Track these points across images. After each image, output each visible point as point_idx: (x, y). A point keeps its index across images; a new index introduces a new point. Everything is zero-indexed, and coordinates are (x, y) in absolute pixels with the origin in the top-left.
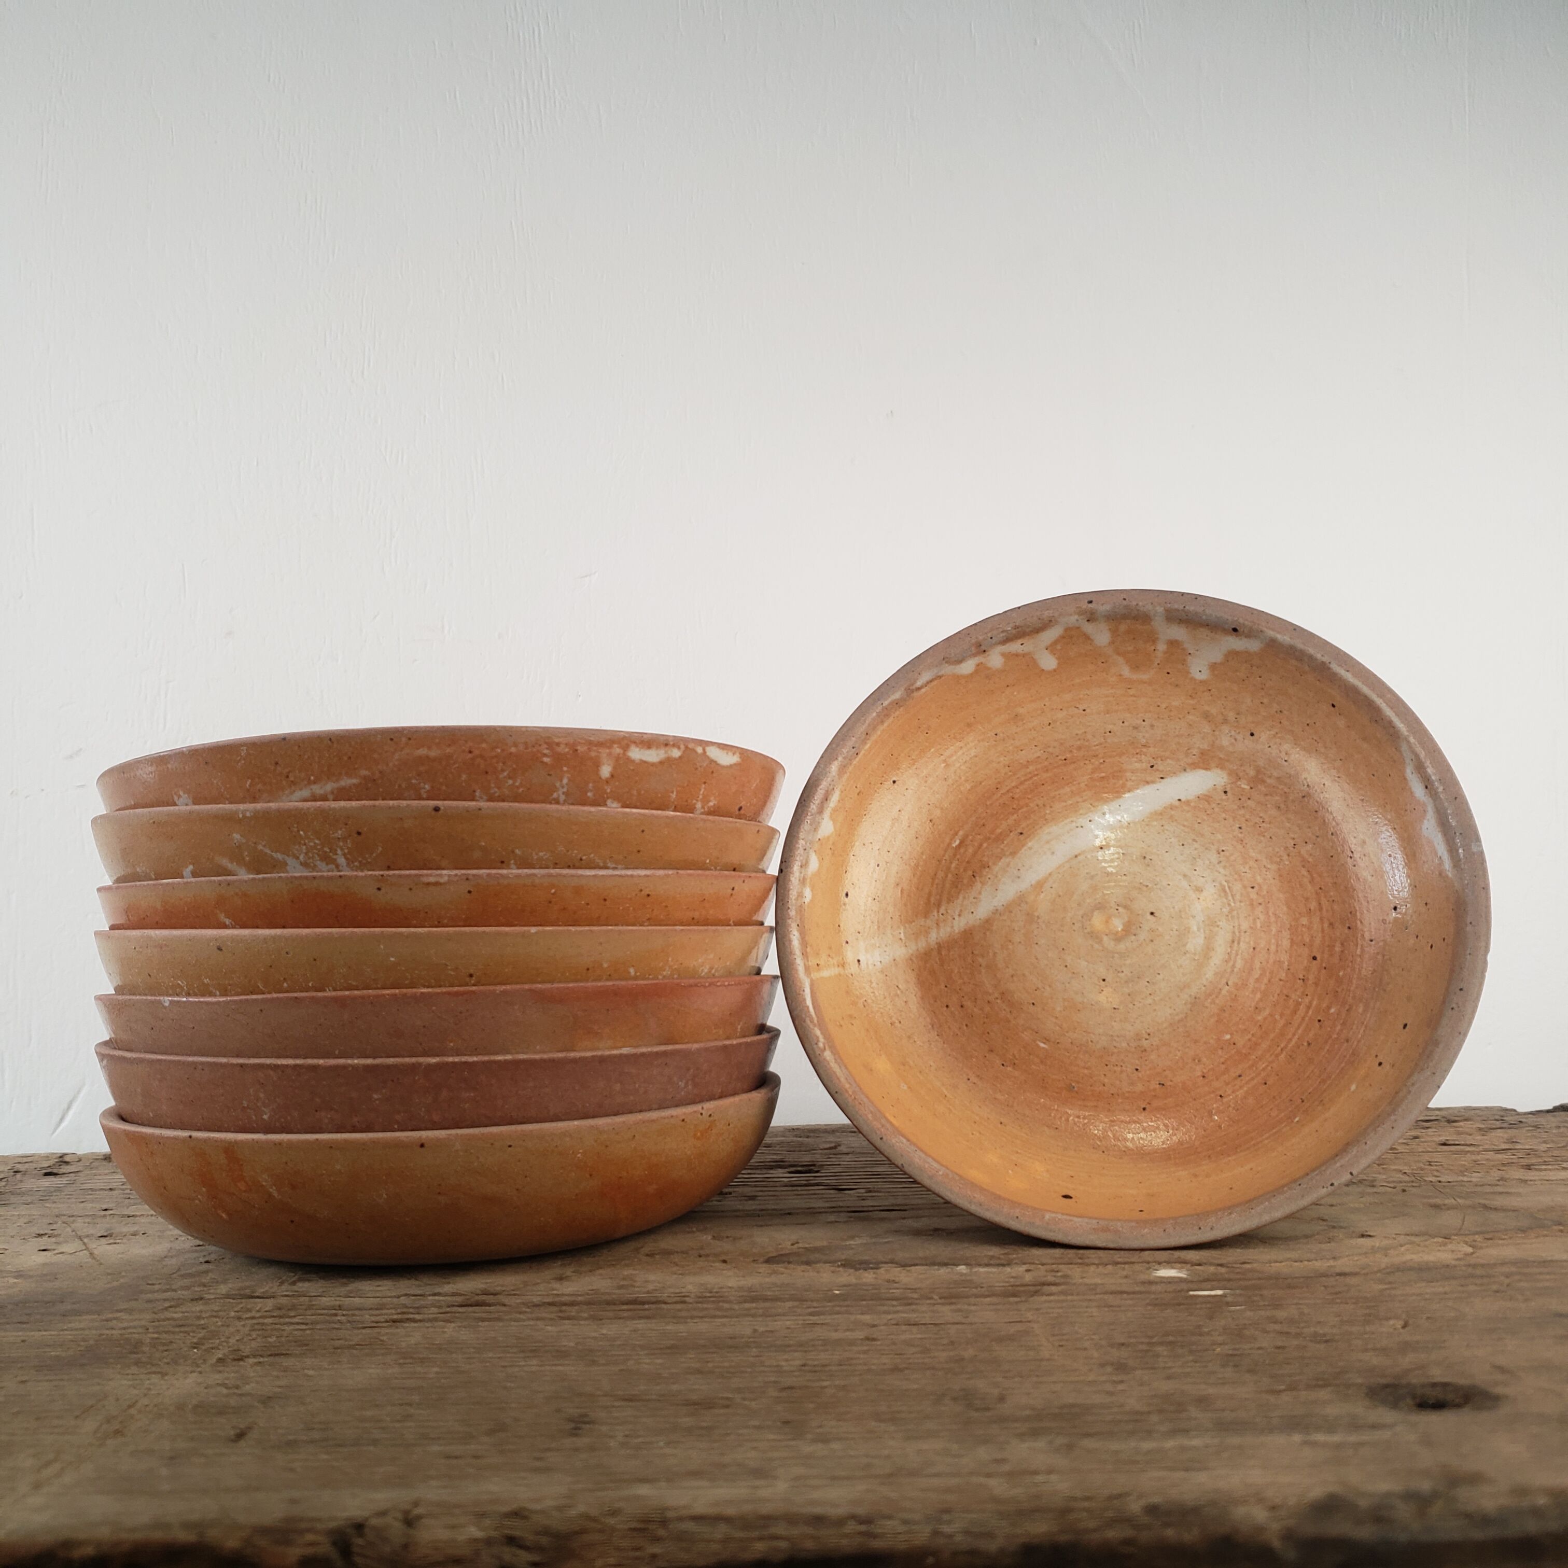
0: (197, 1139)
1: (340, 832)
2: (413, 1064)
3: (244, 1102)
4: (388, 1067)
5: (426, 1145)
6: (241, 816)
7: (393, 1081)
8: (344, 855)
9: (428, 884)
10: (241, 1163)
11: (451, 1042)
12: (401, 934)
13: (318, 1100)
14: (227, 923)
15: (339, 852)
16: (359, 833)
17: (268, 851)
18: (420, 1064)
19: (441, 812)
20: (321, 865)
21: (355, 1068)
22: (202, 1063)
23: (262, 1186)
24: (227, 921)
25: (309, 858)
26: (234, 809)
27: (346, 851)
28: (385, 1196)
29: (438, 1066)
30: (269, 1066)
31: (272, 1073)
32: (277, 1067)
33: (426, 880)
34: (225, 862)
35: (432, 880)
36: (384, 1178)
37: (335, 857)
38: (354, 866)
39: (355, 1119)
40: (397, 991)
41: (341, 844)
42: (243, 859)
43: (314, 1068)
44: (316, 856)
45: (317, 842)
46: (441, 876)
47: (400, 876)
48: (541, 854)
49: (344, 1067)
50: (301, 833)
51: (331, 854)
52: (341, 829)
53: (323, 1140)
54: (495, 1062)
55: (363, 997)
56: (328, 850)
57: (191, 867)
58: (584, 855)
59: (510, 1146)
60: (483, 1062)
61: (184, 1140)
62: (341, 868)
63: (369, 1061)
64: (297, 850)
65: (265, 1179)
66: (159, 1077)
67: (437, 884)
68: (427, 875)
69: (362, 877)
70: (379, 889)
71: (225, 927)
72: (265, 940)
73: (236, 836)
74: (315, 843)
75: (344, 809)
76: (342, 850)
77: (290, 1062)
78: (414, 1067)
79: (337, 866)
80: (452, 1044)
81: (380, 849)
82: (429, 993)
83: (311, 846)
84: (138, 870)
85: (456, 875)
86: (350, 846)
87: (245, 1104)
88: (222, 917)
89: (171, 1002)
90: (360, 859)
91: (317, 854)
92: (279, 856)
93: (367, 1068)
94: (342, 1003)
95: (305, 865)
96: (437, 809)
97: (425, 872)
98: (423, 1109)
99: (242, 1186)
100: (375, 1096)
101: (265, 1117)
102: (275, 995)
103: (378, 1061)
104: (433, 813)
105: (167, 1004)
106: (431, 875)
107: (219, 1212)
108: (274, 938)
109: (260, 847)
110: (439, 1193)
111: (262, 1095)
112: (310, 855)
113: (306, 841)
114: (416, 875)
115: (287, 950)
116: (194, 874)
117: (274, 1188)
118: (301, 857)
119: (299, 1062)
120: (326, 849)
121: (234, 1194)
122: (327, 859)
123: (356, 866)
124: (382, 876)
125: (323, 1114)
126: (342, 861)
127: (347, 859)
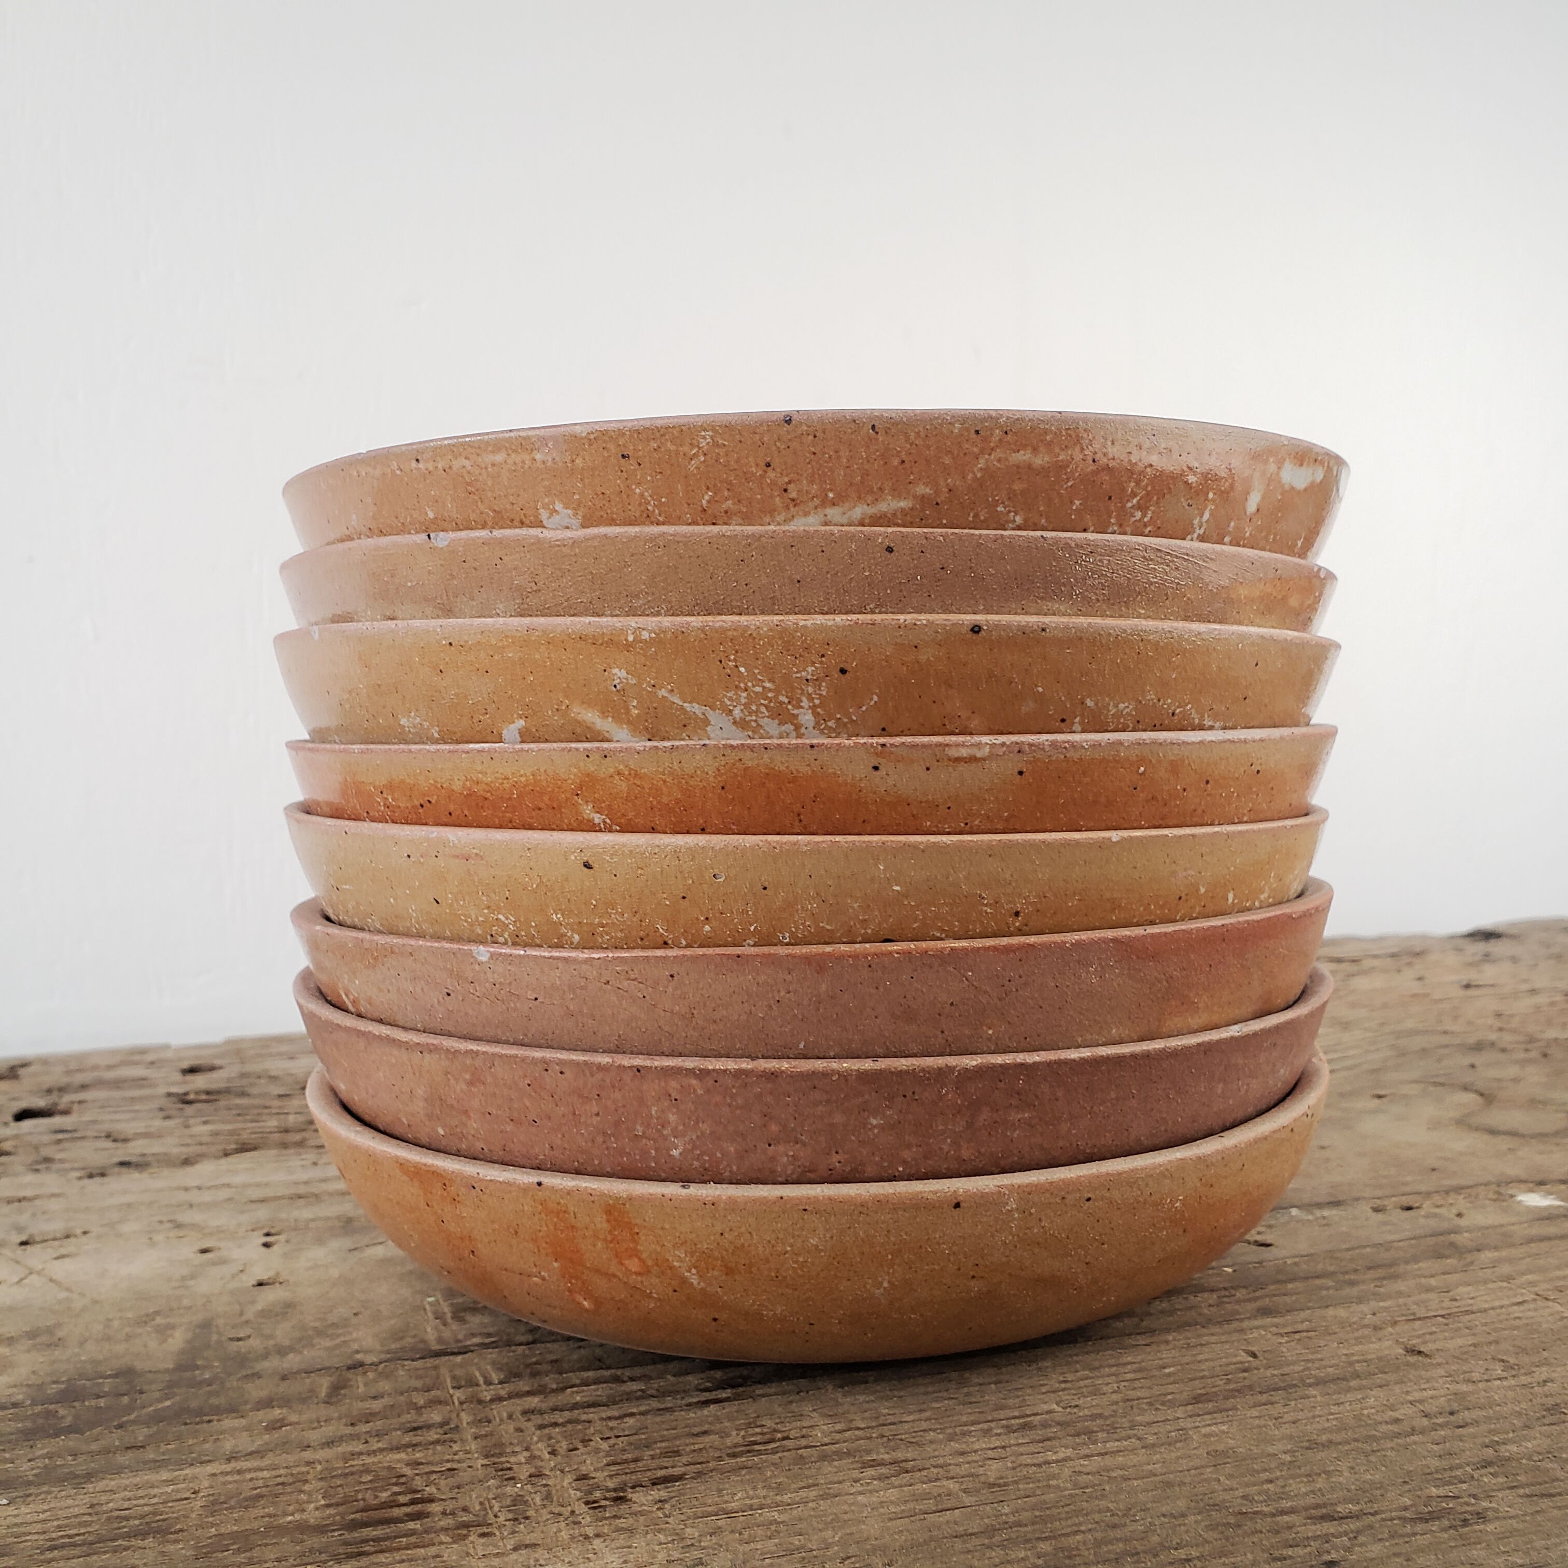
0: (553, 1189)
1: (810, 669)
2: (940, 1069)
3: (638, 1127)
4: (901, 1074)
5: (962, 1204)
6: (631, 638)
7: (905, 1096)
8: (813, 708)
9: (958, 760)
10: (636, 1230)
11: (990, 1028)
12: (914, 847)
13: (774, 1128)
14: (597, 821)
15: (805, 703)
16: (843, 671)
17: (677, 700)
18: (951, 1069)
19: (983, 633)
20: (771, 726)
21: (844, 1076)
22: (561, 1062)
23: (671, 1268)
24: (597, 818)
25: (750, 714)
26: (619, 625)
27: (817, 702)
28: (886, 1284)
29: (980, 1071)
30: (691, 1072)
31: (694, 1082)
32: (705, 1073)
33: (953, 753)
34: (591, 717)
35: (964, 752)
36: (890, 1257)
37: (795, 712)
38: (827, 727)
39: (835, 1158)
40: (912, 945)
41: (810, 690)
42: (628, 711)
43: (773, 1075)
44: (763, 709)
45: (768, 685)
46: (979, 745)
47: (914, 746)
48: (1122, 706)
49: (825, 1075)
50: (742, 669)
51: (790, 707)
52: (813, 663)
53: (791, 1199)
54: (1066, 1062)
55: (855, 956)
56: (786, 701)
57: (521, 723)
58: (1178, 707)
59: (1089, 1199)
60: (1049, 1064)
61: (525, 1189)
62: (803, 730)
63: (867, 1065)
64: (730, 699)
65: (679, 1259)
66: (468, 1077)
67: (972, 759)
68: (957, 745)
69: (849, 747)
70: (876, 768)
71: (593, 828)
72: (677, 853)
73: (619, 673)
74: (764, 687)
75: (823, 628)
76: (811, 699)
77: (731, 1065)
78: (942, 1073)
79: (797, 727)
80: (990, 1032)
81: (875, 698)
82: (964, 949)
83: (756, 693)
84: (403, 721)
85: (1003, 744)
86: (824, 693)
87: (639, 1130)
88: (588, 811)
89: (492, 955)
90: (838, 716)
91: (766, 706)
92: (695, 708)
93: (864, 1077)
94: (819, 965)
95: (741, 724)
96: (976, 629)
97: (954, 739)
98: (949, 1141)
99: (633, 1265)
100: (874, 1122)
101: (675, 1153)
102: (700, 951)
103: (883, 1064)
104: (970, 635)
105: (484, 958)
106: (963, 745)
107: (579, 1298)
108: (693, 852)
109: (663, 693)
110: (973, 1277)
111: (672, 1118)
112: (754, 708)
113: (750, 684)
114: (939, 745)
115: (716, 871)
116: (526, 736)
117: (694, 1271)
118: (737, 712)
119: (746, 1064)
120: (783, 699)
121: (614, 1276)
122: (781, 715)
123: (831, 727)
124: (883, 745)
125: (781, 1148)
126: (807, 718)
127: (816, 714)
